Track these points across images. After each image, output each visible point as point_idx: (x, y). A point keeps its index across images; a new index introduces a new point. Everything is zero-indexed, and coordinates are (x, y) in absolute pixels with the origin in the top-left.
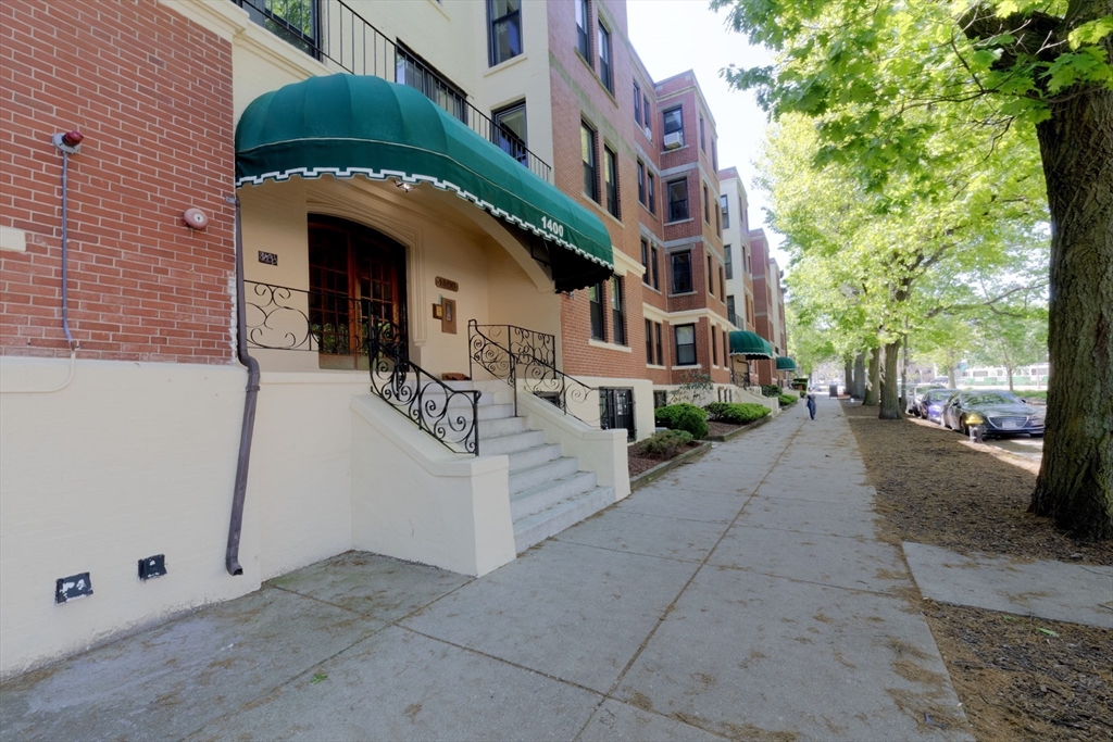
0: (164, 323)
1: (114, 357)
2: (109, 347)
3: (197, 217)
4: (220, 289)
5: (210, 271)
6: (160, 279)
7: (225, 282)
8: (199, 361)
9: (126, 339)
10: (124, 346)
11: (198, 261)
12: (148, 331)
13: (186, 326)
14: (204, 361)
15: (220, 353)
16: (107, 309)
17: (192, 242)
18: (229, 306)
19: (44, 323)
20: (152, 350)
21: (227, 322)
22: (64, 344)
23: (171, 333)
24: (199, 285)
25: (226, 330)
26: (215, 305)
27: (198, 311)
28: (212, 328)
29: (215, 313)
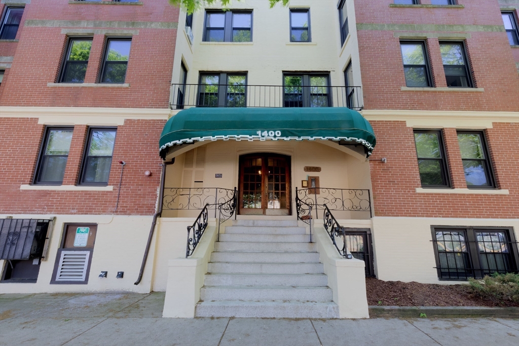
0: (138, 204)
1: (125, 214)
2: (125, 212)
3: (147, 173)
4: (154, 192)
5: (152, 188)
6: (139, 192)
7: (156, 190)
8: (145, 215)
9: (129, 209)
10: (128, 211)
11: (149, 185)
12: (134, 207)
13: (144, 204)
14: (147, 215)
15: (151, 212)
16: (126, 202)
17: (149, 180)
18: (156, 197)
19: (114, 207)
20: (134, 212)
21: (155, 202)
22: (116, 212)
23: (139, 207)
24: (149, 192)
25: (154, 205)
26: (152, 197)
27: (147, 200)
28: (151, 205)
29: (152, 200)
